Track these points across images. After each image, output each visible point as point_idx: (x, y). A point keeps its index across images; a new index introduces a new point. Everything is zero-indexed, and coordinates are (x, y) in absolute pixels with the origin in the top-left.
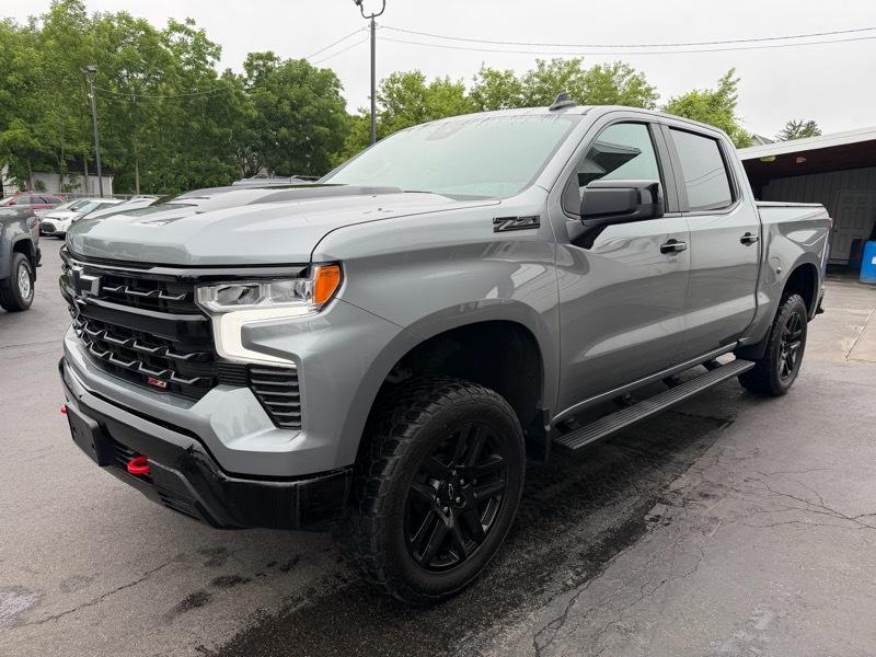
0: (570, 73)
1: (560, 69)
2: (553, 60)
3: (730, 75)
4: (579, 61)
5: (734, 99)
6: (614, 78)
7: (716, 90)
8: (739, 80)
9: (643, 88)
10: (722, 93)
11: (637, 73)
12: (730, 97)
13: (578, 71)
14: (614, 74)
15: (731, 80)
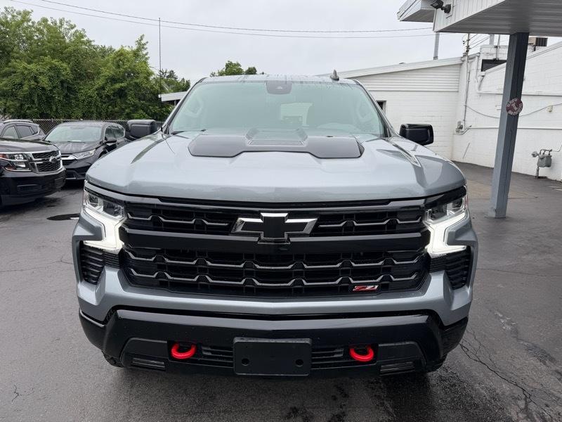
0: (23, 21)
1: (13, 16)
2: (6, 8)
3: (142, 39)
4: (29, 12)
5: (146, 54)
6: (62, 30)
7: (135, 48)
8: (147, 42)
9: (85, 39)
10: (138, 50)
11: (78, 28)
12: (144, 52)
13: (29, 20)
14: (60, 27)
15: (143, 42)
